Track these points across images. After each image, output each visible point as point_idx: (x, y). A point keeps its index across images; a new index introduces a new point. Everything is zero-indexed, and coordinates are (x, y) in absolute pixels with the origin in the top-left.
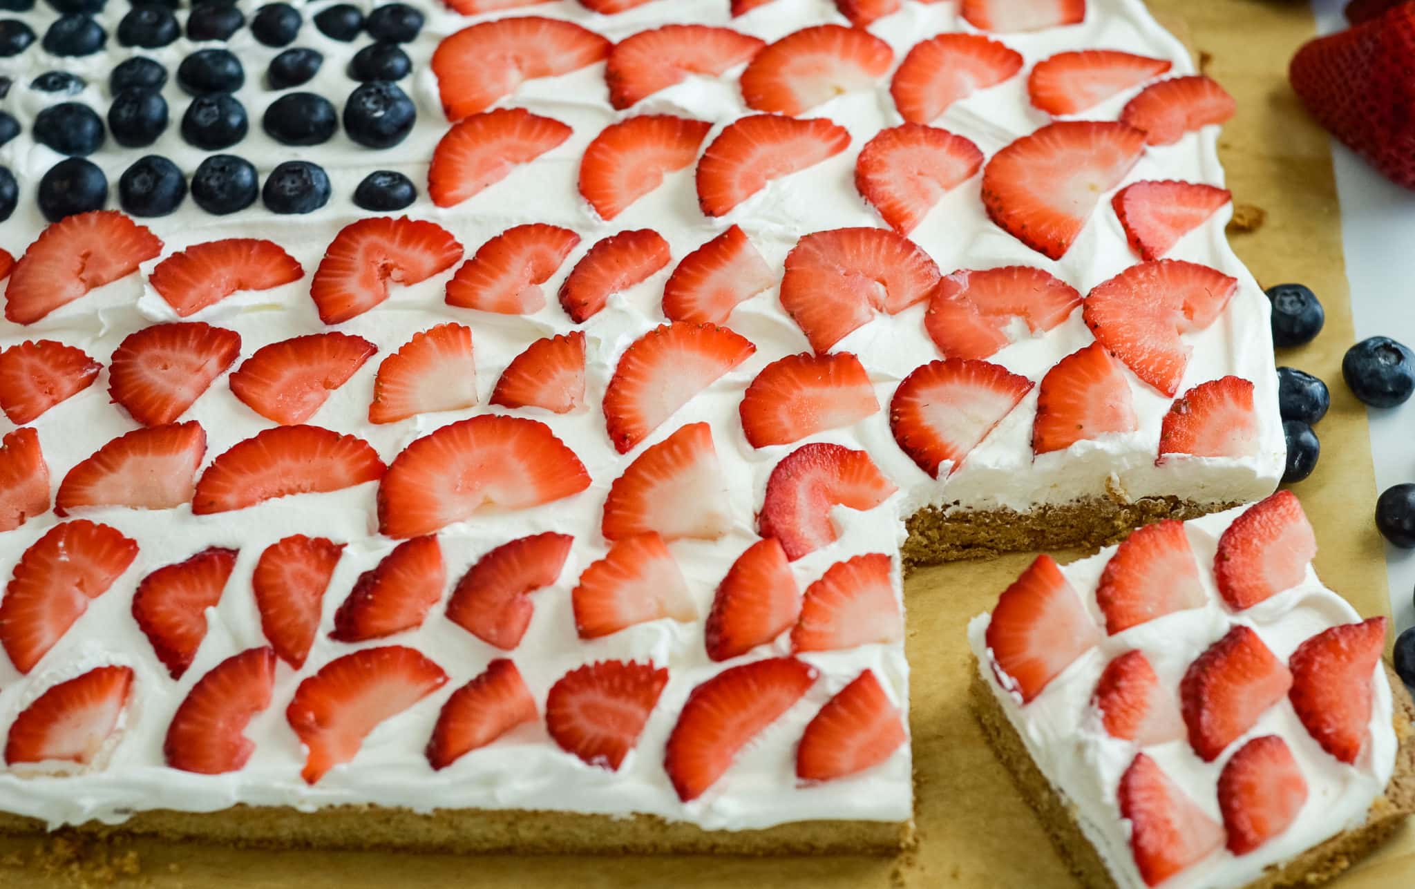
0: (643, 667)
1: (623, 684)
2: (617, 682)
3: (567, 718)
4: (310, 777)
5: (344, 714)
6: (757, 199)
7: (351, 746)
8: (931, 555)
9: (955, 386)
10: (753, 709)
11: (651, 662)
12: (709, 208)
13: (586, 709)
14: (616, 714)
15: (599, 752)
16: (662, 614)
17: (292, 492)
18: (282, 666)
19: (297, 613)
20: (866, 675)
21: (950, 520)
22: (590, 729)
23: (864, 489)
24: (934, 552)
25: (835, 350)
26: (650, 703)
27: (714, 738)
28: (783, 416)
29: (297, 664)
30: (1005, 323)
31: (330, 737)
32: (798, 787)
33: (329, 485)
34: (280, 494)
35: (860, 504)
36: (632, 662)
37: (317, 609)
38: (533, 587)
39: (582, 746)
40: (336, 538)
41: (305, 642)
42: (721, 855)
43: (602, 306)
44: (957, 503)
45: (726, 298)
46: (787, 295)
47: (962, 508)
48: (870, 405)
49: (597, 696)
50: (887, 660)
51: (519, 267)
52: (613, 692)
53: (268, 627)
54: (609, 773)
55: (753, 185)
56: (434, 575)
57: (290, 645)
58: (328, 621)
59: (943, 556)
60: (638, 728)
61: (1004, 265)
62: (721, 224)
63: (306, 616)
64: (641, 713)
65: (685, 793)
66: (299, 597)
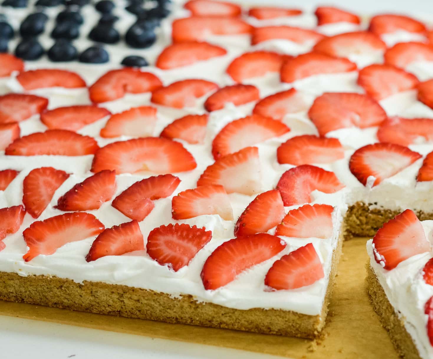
0: (199, 230)
1: (187, 235)
2: (185, 234)
3: (156, 245)
4: (27, 259)
5: (51, 238)
6: (307, 80)
7: (51, 250)
8: (361, 231)
9: (384, 152)
10: (250, 254)
11: (204, 228)
12: (283, 80)
13: (167, 243)
14: (180, 246)
15: (168, 262)
16: (215, 212)
17: (54, 154)
18: (28, 216)
19: (41, 196)
20: (310, 245)
21: (372, 212)
22: (167, 251)
23: (330, 186)
24: (363, 229)
25: (328, 136)
26: (200, 246)
27: (228, 264)
28: (297, 154)
29: (35, 216)
30: (415, 137)
31: (42, 246)
32: (265, 291)
33: (73, 153)
34: (48, 154)
35: (326, 191)
36: (195, 226)
37: (51, 197)
38: (156, 198)
39: (161, 258)
40: (68, 171)
41: (42, 207)
42: (224, 329)
43: (221, 108)
44: (376, 203)
45: (282, 112)
46: (311, 113)
47: (378, 207)
48: (341, 156)
49: (174, 239)
50: (322, 245)
51: (188, 91)
52: (182, 237)
53: (25, 199)
54: (172, 271)
55: (306, 75)
56: (110, 187)
57: (34, 207)
58: (55, 201)
59: (367, 232)
60: (192, 257)
63: (45, 197)
64: (194, 249)
65: (207, 285)
66: (43, 190)
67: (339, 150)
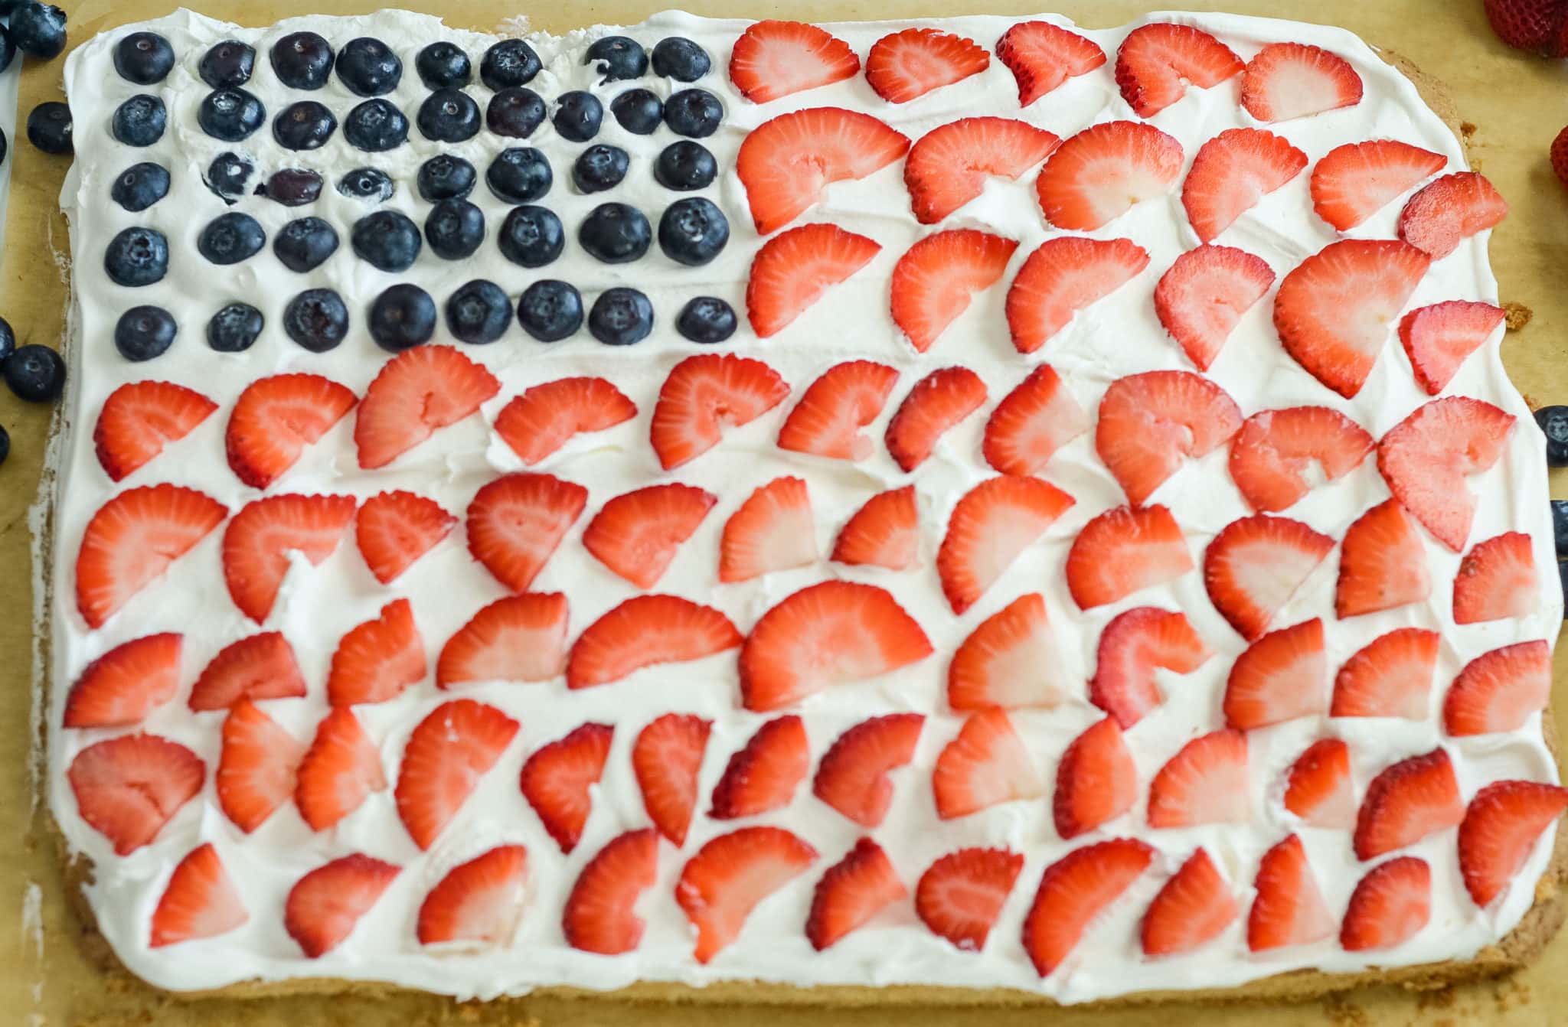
0: (1002, 853)
1: (985, 869)
2: (979, 867)
3: (935, 905)
4: (702, 957)
5: (728, 892)
6: (1067, 331)
7: (736, 924)
9: (1262, 546)
10: (1101, 888)
11: (1008, 848)
12: (1022, 345)
13: (956, 895)
14: (979, 898)
15: (965, 936)
16: (1014, 796)
17: (656, 662)
18: (664, 845)
19: (675, 793)
20: (1200, 855)
22: (958, 914)
23: (1182, 651)
25: (1148, 503)
26: (1008, 885)
27: (1067, 918)
28: (1106, 577)
29: (678, 842)
30: (1303, 466)
31: (717, 916)
32: (1143, 962)
33: (689, 655)
34: (646, 665)
35: (1181, 667)
36: (992, 848)
37: (694, 787)
38: (893, 765)
39: (950, 930)
40: (704, 714)
41: (683, 823)
43: (928, 454)
45: (1044, 447)
46: (1102, 444)
48: (1184, 562)
49: (961, 883)
51: (846, 410)
52: (977, 878)
53: (651, 806)
54: (974, 954)
56: (802, 757)
57: (672, 826)
58: (705, 802)
60: (998, 909)
61: (1300, 405)
62: (1033, 359)
63: (684, 796)
64: (1000, 896)
65: (1043, 971)
66: (677, 776)
67: (1178, 545)
